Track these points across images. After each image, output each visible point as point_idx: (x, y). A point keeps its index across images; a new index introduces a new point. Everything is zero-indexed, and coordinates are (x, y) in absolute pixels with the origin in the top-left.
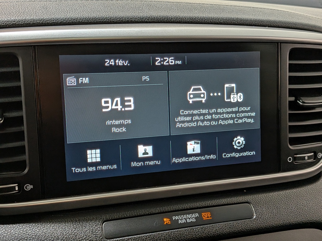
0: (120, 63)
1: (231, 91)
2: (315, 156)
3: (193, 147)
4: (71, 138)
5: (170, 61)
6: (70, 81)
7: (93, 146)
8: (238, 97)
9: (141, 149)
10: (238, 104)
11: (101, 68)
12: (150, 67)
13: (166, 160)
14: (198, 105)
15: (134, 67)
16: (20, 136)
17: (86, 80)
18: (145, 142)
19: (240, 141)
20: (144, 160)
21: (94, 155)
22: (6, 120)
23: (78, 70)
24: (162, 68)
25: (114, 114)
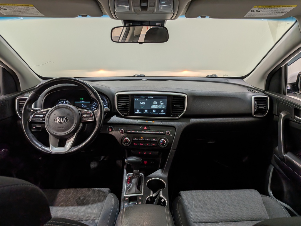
0: (143, 97)
1: (161, 103)
2: (178, 115)
3: (154, 111)
4: (135, 107)
5: (151, 97)
6: (136, 99)
7: (138, 109)
8: (162, 104)
9: (145, 111)
10: (162, 105)
11: (140, 98)
12: (148, 98)
13: (149, 113)
14: (155, 105)
15: (145, 98)
16: (128, 107)
17: (138, 99)
18: (146, 109)
19: (162, 111)
20: (146, 112)
21: (138, 111)
22: (127, 104)
23: (137, 98)
24: (150, 98)
25: (142, 105)
